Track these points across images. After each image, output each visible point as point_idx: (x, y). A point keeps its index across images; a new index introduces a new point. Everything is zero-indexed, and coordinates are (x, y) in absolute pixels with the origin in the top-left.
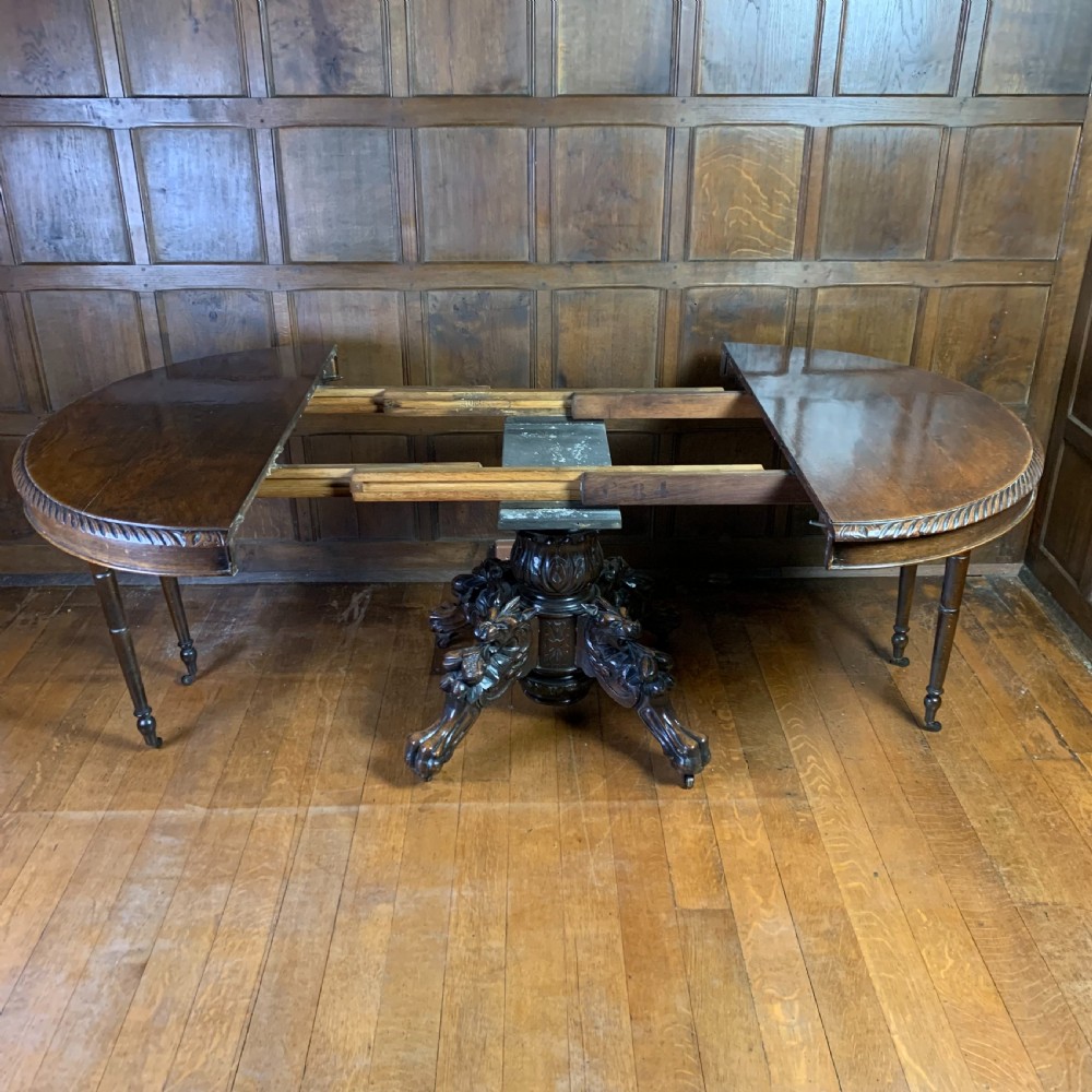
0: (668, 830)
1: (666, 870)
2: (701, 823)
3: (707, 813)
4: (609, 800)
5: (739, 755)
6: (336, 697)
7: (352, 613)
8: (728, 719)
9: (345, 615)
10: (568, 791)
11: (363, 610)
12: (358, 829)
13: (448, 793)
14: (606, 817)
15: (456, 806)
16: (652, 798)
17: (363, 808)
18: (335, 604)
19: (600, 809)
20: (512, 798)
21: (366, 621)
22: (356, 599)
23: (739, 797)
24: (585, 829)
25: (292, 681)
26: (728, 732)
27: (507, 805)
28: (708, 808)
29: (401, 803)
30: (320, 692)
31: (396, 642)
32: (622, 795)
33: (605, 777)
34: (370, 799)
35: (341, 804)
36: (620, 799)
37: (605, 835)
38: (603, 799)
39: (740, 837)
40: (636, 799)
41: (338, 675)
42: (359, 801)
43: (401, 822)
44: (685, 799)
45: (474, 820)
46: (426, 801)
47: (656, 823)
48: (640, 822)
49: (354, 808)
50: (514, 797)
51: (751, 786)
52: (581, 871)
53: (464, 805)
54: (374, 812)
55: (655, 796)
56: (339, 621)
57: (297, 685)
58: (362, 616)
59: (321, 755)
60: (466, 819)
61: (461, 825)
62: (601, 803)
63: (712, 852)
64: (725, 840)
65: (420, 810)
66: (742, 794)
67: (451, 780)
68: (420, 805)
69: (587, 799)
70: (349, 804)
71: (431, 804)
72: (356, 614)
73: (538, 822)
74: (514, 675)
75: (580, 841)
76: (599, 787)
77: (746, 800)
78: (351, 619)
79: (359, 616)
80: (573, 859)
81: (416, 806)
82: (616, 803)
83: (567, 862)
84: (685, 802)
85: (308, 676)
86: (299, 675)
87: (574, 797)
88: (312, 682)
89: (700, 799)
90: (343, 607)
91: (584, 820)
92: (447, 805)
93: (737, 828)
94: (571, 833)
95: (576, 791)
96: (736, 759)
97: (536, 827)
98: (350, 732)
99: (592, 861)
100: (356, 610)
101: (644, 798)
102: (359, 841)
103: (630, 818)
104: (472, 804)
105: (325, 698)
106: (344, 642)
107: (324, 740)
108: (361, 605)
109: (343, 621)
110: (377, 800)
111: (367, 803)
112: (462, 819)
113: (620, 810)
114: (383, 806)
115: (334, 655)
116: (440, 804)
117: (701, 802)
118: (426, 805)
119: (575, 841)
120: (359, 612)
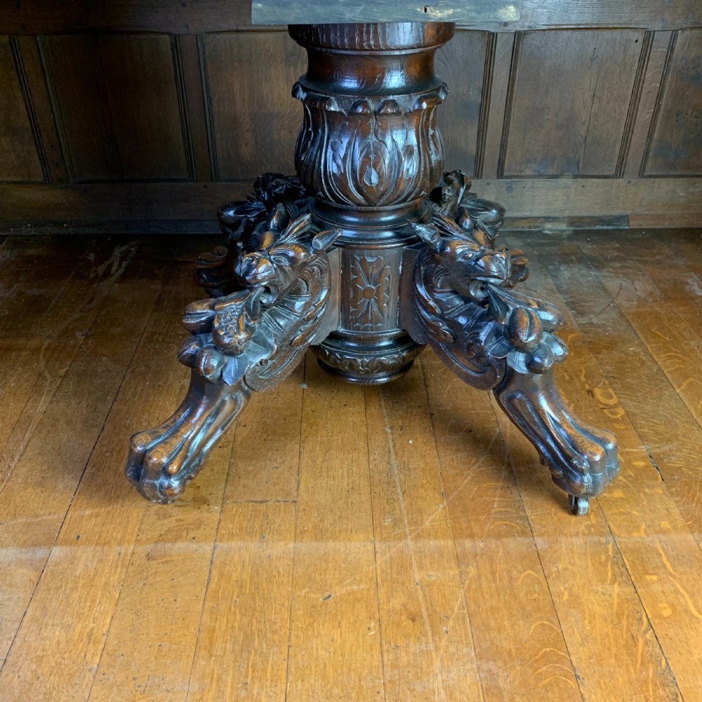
0: (560, 595)
1: (572, 683)
2: (613, 582)
3: (617, 560)
4: (454, 538)
5: (643, 458)
6: (62, 372)
7: (110, 266)
8: (612, 402)
9: (101, 269)
10: (388, 522)
11: (124, 264)
12: (39, 596)
13: (199, 524)
14: (453, 572)
15: (208, 548)
16: (523, 533)
17: (58, 552)
18: (92, 257)
19: (442, 555)
20: (299, 535)
21: (123, 278)
22: (117, 252)
23: (663, 532)
24: (420, 593)
25: (9, 349)
26: (617, 421)
27: (291, 545)
28: (618, 552)
29: (120, 544)
30: (42, 364)
31: (159, 302)
32: (476, 529)
33: (444, 495)
34: (73, 536)
35: (24, 545)
36: (472, 536)
37: (456, 605)
38: (445, 537)
39: (686, 611)
40: (499, 536)
41: (72, 342)
42: (52, 541)
43: (114, 580)
44: (577, 535)
45: (234, 577)
46: (160, 539)
47: (539, 583)
48: (511, 578)
49: (41, 553)
50: (303, 532)
51: (676, 511)
52: (419, 688)
53: (223, 545)
54: (73, 560)
55: (528, 531)
56: (92, 276)
57: (14, 354)
58: (122, 270)
59: (17, 458)
60: (221, 575)
61: (212, 586)
62: (442, 543)
63: (646, 643)
64: (661, 617)
65: (149, 557)
66: (665, 524)
67: (206, 502)
68: (149, 547)
69: (419, 536)
70: (36, 544)
71: (168, 545)
72: (114, 269)
73: (341, 581)
74: (303, 340)
75: (413, 620)
76: (436, 513)
77: (674, 536)
78: (107, 274)
79: (117, 271)
80: (404, 659)
81: (142, 550)
82: (468, 544)
83: (394, 666)
84: (578, 541)
85: (33, 343)
86: (22, 342)
87: (398, 531)
88: (37, 350)
89: (602, 534)
90: (99, 261)
91: (417, 576)
92: (194, 546)
93: (676, 592)
94: (396, 603)
95: (402, 520)
96: (641, 464)
97: (339, 591)
98: (69, 422)
99: (437, 665)
100: (116, 264)
101: (509, 534)
102: (34, 619)
103: (493, 573)
104: (235, 544)
105: (46, 373)
106: (92, 300)
107: (28, 435)
108: (122, 259)
109: (96, 277)
110: (83, 537)
111: (66, 542)
112: (215, 573)
113: (475, 556)
114: (90, 549)
115: (77, 316)
116: (181, 545)
117: (603, 540)
118: (160, 546)
119: (406, 622)
120: (120, 265)
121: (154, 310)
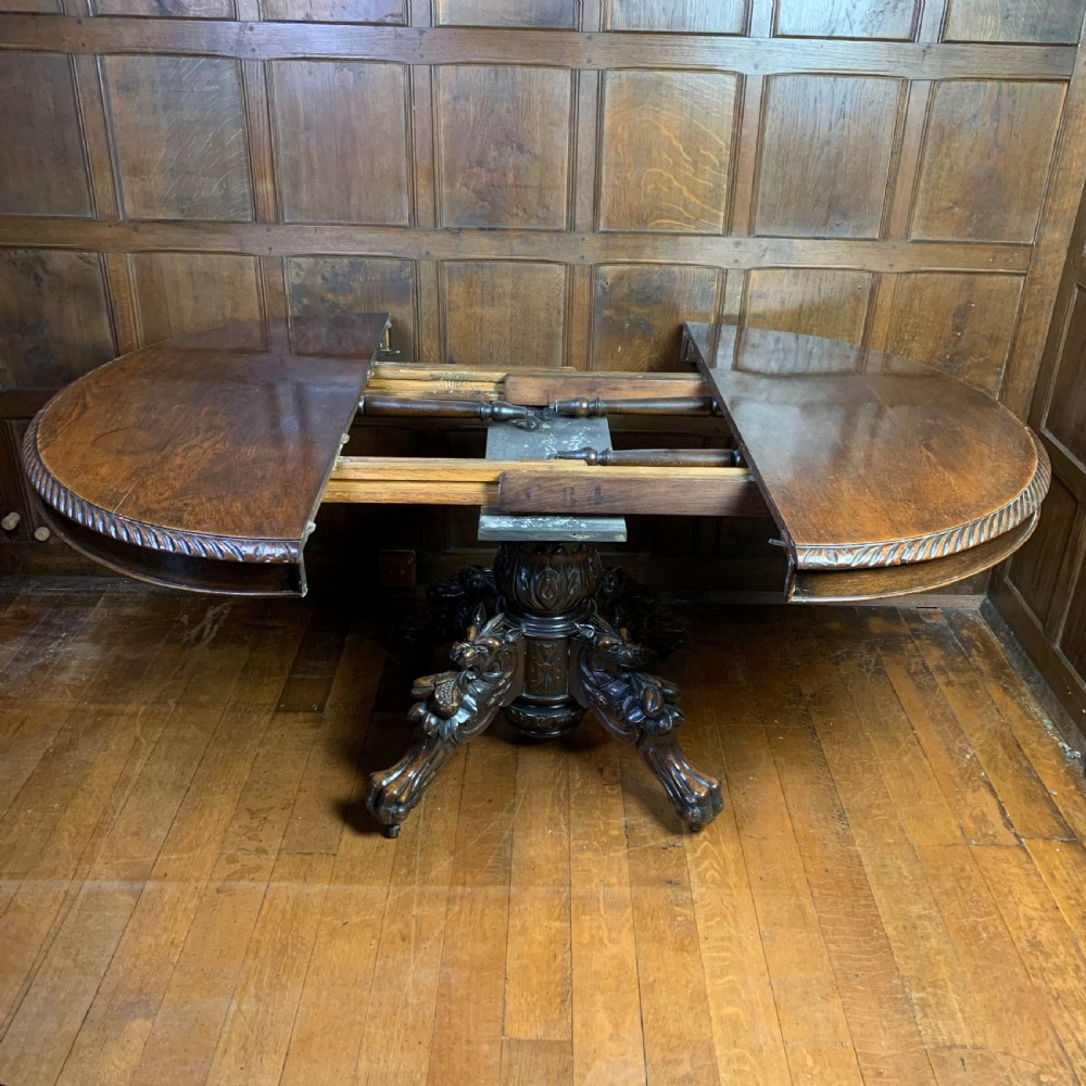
0: (515, 926)
1: (501, 982)
2: (557, 919)
3: (567, 905)
4: (451, 884)
5: (619, 828)
6: (156, 738)
7: (203, 630)
8: (614, 779)
9: (194, 633)
10: (403, 872)
11: (216, 627)
12: (136, 915)
13: (259, 868)
14: (442, 909)
15: (263, 886)
16: (503, 883)
17: (150, 885)
18: (185, 619)
19: (437, 897)
20: (333, 879)
21: (215, 643)
22: (210, 613)
23: (609, 885)
24: (414, 924)
25: (109, 714)
26: (612, 796)
27: (326, 887)
28: (569, 898)
29: (198, 880)
30: (138, 730)
31: (245, 669)
32: (469, 878)
33: (452, 853)
34: (162, 874)
35: (125, 879)
36: (464, 884)
37: (437, 931)
38: (444, 883)
39: (601, 940)
40: (485, 884)
41: (165, 709)
42: (146, 877)
43: (191, 906)
44: (544, 886)
45: (280, 906)
46: (229, 878)
47: (502, 918)
48: (483, 915)
49: (138, 886)
50: (337, 877)
51: (626, 870)
52: (396, 982)
53: (274, 885)
54: (161, 891)
55: (508, 882)
56: (185, 639)
57: (114, 719)
58: (213, 635)
59: (118, 812)
60: (271, 905)
61: (263, 912)
62: (440, 888)
63: (563, 960)
64: (580, 942)
65: (218, 891)
66: (614, 880)
67: (265, 852)
68: (219, 884)
69: (424, 883)
70: (133, 879)
71: (234, 883)
72: (206, 633)
73: (358, 913)
75: (403, 940)
76: (443, 866)
77: (616, 888)
78: (198, 639)
79: (208, 637)
80: (390, 964)
81: (213, 886)
82: (459, 889)
83: (383, 968)
84: (543, 890)
85: (131, 708)
86: (120, 707)
87: (409, 879)
88: (133, 716)
89: (563, 886)
90: (193, 623)
91: (415, 911)
92: (252, 884)
93: (599, 927)
94: (394, 929)
95: (414, 871)
96: (616, 832)
97: (356, 919)
98: (161, 783)
99: (412, 968)
100: (208, 627)
101: (493, 883)
102: (133, 931)
103: (471, 910)
104: (283, 884)
105: (142, 738)
106: (184, 666)
107: (127, 793)
108: (215, 622)
109: (189, 641)
110: (170, 875)
111: (156, 878)
112: (266, 904)
113: (462, 898)
114: (175, 884)
115: (168, 684)
116: (244, 884)
117: (562, 890)
118: (227, 883)
119: (398, 940)
120: (212, 629)
121: (240, 679)
